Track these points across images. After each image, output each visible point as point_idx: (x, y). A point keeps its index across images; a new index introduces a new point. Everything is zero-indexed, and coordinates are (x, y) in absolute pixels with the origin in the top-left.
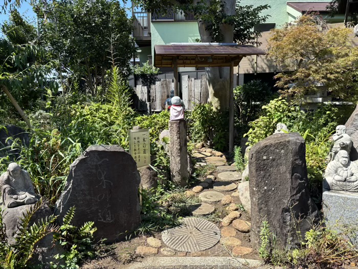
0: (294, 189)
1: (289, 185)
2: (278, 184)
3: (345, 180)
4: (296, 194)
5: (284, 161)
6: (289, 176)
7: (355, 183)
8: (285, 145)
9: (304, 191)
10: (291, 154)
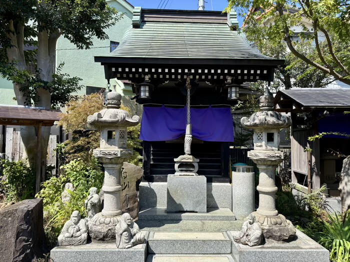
0: (18, 251)
1: (12, 249)
2: (4, 249)
3: (72, 236)
4: (19, 256)
5: (11, 228)
6: (13, 240)
7: (79, 238)
8: (12, 213)
9: (28, 251)
10: (17, 221)
